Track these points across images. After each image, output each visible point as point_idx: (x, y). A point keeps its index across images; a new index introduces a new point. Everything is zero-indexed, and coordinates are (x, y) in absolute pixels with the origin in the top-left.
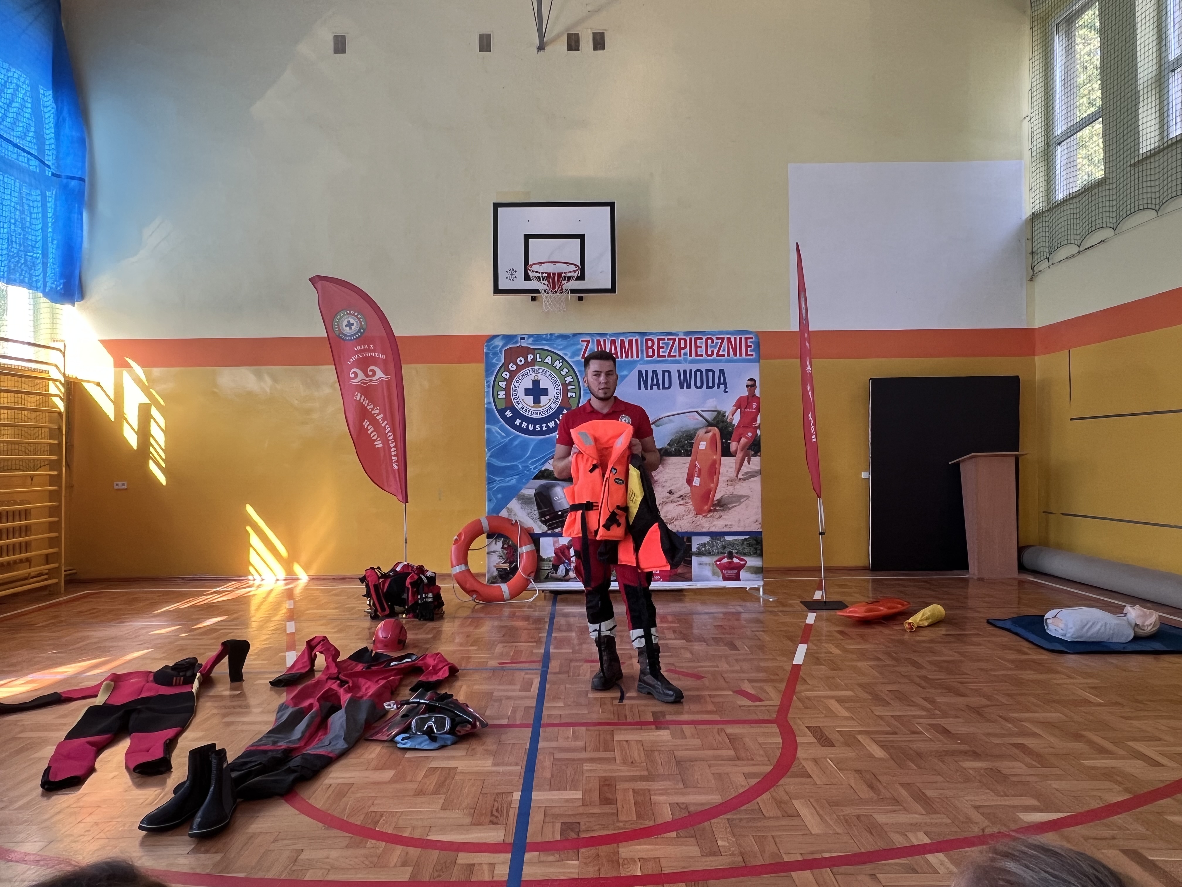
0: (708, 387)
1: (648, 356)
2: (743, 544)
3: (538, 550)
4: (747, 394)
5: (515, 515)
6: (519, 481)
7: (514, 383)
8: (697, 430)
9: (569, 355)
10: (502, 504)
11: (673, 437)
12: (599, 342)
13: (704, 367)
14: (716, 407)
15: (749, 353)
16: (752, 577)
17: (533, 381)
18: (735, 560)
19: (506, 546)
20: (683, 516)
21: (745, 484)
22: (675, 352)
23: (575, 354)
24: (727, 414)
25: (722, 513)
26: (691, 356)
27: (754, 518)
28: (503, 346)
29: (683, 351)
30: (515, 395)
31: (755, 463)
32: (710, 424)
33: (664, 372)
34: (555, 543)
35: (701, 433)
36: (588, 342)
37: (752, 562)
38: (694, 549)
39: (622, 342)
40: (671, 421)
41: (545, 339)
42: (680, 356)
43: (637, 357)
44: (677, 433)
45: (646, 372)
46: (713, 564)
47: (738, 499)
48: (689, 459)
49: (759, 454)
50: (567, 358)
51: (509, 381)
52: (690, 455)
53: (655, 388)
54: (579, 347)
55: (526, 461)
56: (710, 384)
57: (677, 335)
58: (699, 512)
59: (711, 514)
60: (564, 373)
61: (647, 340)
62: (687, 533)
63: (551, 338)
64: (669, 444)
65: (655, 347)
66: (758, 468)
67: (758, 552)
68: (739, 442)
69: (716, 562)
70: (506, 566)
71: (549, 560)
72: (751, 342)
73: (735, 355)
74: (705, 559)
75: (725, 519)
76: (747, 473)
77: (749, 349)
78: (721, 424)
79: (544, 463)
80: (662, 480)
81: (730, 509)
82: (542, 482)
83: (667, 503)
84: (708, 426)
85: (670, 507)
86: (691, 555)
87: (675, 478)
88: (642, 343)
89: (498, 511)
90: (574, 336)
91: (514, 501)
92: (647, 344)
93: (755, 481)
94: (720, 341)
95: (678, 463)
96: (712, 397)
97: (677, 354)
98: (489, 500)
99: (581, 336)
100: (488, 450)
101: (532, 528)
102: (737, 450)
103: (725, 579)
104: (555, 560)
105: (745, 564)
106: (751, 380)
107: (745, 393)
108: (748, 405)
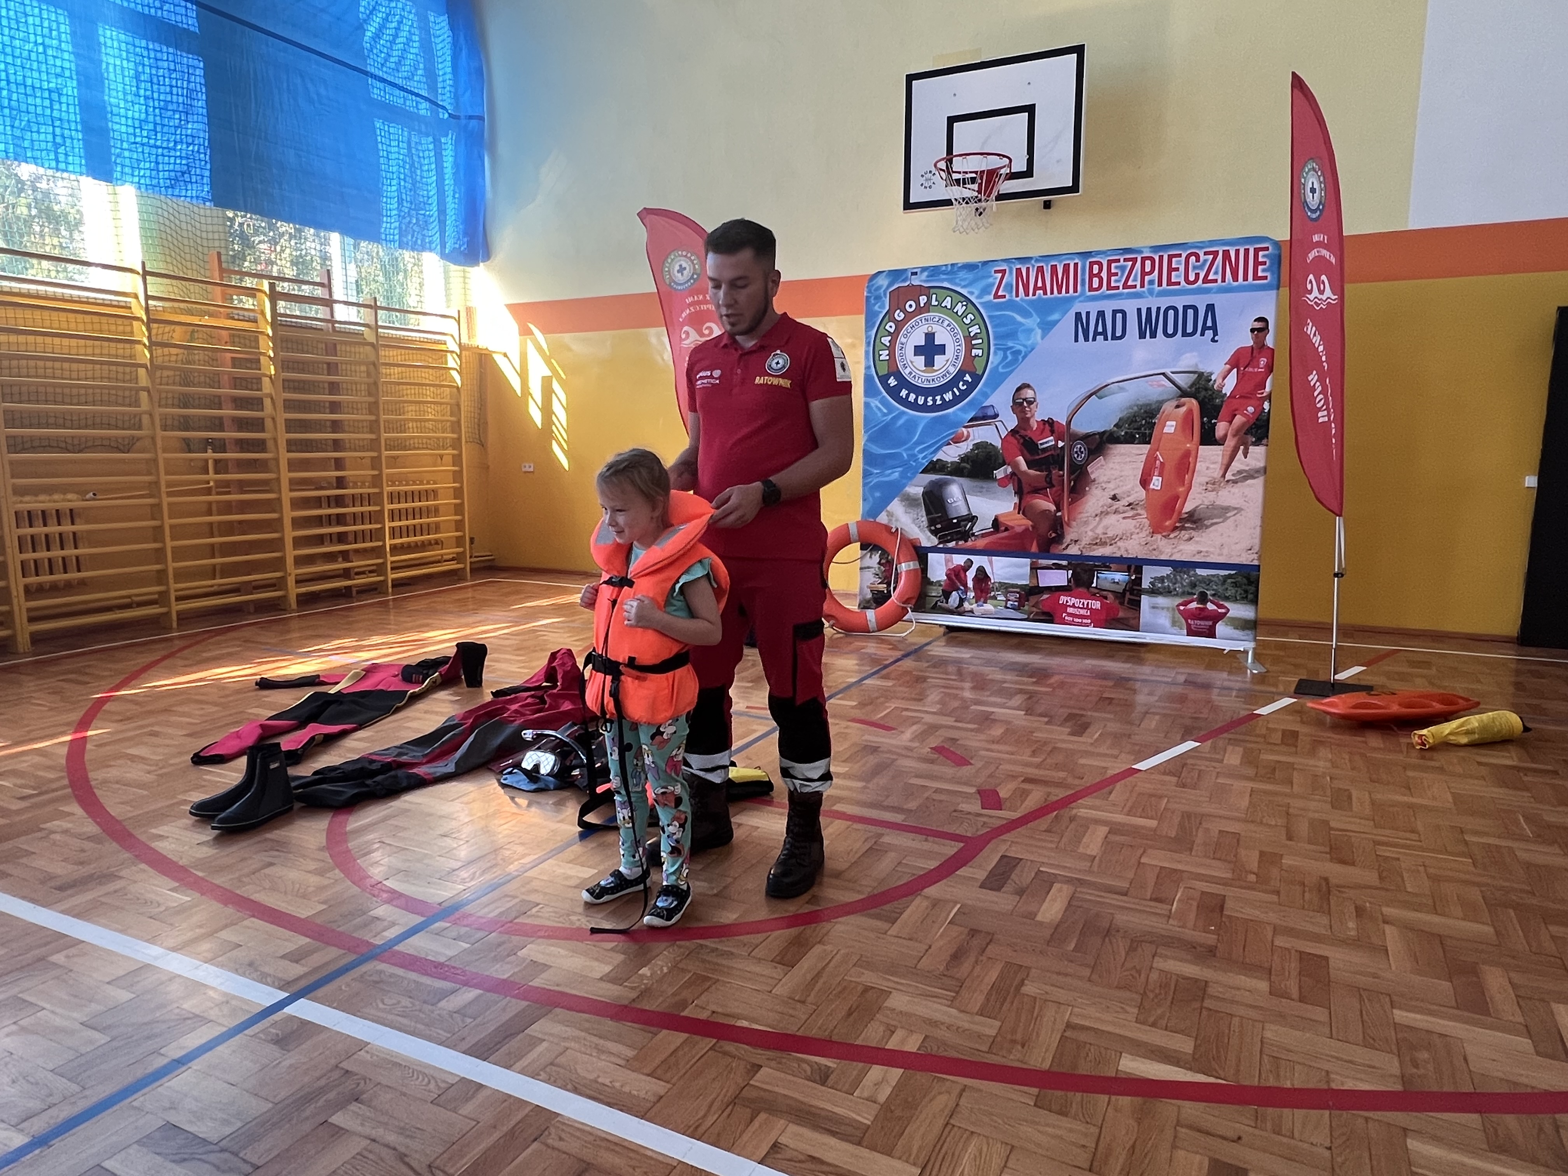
0: (1184, 334)
1: (1091, 289)
2: (1225, 581)
3: (924, 569)
4: (1251, 343)
5: (897, 520)
6: (903, 475)
7: (901, 339)
8: (1161, 403)
9: (977, 293)
10: (881, 505)
11: (1124, 414)
12: (1019, 271)
13: (1180, 302)
14: (1197, 365)
15: (1260, 274)
16: (1237, 633)
17: (926, 334)
18: (1210, 606)
19: (883, 561)
20: (1132, 534)
21: (1236, 490)
22: (1135, 280)
23: (985, 291)
24: (1213, 377)
25: (1193, 533)
26: (1160, 284)
27: (1246, 544)
28: (888, 288)
29: (1147, 278)
30: (902, 355)
31: (1257, 456)
32: (1184, 393)
33: (1115, 312)
34: (947, 561)
35: (1168, 407)
36: (1003, 272)
37: (1239, 611)
38: (1145, 584)
39: (1054, 269)
40: (1122, 389)
41: (945, 273)
42: (1142, 286)
43: (1075, 291)
44: (1131, 407)
45: (1088, 313)
46: (1173, 609)
47: (1223, 512)
48: (1145, 448)
49: (1264, 441)
50: (972, 298)
51: (894, 336)
52: (1149, 443)
53: (1100, 338)
54: (991, 280)
55: (911, 448)
56: (1190, 329)
57: (1140, 252)
58: (1156, 529)
59: (1177, 533)
60: (967, 321)
61: (1092, 264)
62: (1136, 559)
63: (953, 270)
64: (1116, 425)
65: (1104, 275)
66: (1261, 464)
67: (1250, 596)
68: (1231, 422)
69: (1178, 606)
70: (883, 587)
71: (938, 583)
72: (1264, 256)
73: (1235, 278)
74: (1161, 601)
75: (1197, 542)
76: (1240, 472)
77: (1260, 268)
78: (1203, 393)
79: (935, 452)
80: (1103, 479)
81: (1207, 527)
82: (934, 477)
83: (1107, 513)
84: (1181, 396)
85: (1112, 519)
86: (1141, 592)
87: (1123, 477)
88: (1083, 269)
89: (875, 515)
90: (984, 265)
91: (896, 501)
92: (1091, 270)
93: (1253, 485)
94: (1210, 257)
95: (1130, 453)
96: (1191, 351)
97: (1138, 283)
98: (864, 499)
99: (994, 264)
100: (865, 432)
101: (918, 540)
102: (1226, 436)
103: (1190, 633)
104: (946, 585)
105: (1226, 614)
106: (1260, 319)
107: (1248, 341)
108: (1253, 362)
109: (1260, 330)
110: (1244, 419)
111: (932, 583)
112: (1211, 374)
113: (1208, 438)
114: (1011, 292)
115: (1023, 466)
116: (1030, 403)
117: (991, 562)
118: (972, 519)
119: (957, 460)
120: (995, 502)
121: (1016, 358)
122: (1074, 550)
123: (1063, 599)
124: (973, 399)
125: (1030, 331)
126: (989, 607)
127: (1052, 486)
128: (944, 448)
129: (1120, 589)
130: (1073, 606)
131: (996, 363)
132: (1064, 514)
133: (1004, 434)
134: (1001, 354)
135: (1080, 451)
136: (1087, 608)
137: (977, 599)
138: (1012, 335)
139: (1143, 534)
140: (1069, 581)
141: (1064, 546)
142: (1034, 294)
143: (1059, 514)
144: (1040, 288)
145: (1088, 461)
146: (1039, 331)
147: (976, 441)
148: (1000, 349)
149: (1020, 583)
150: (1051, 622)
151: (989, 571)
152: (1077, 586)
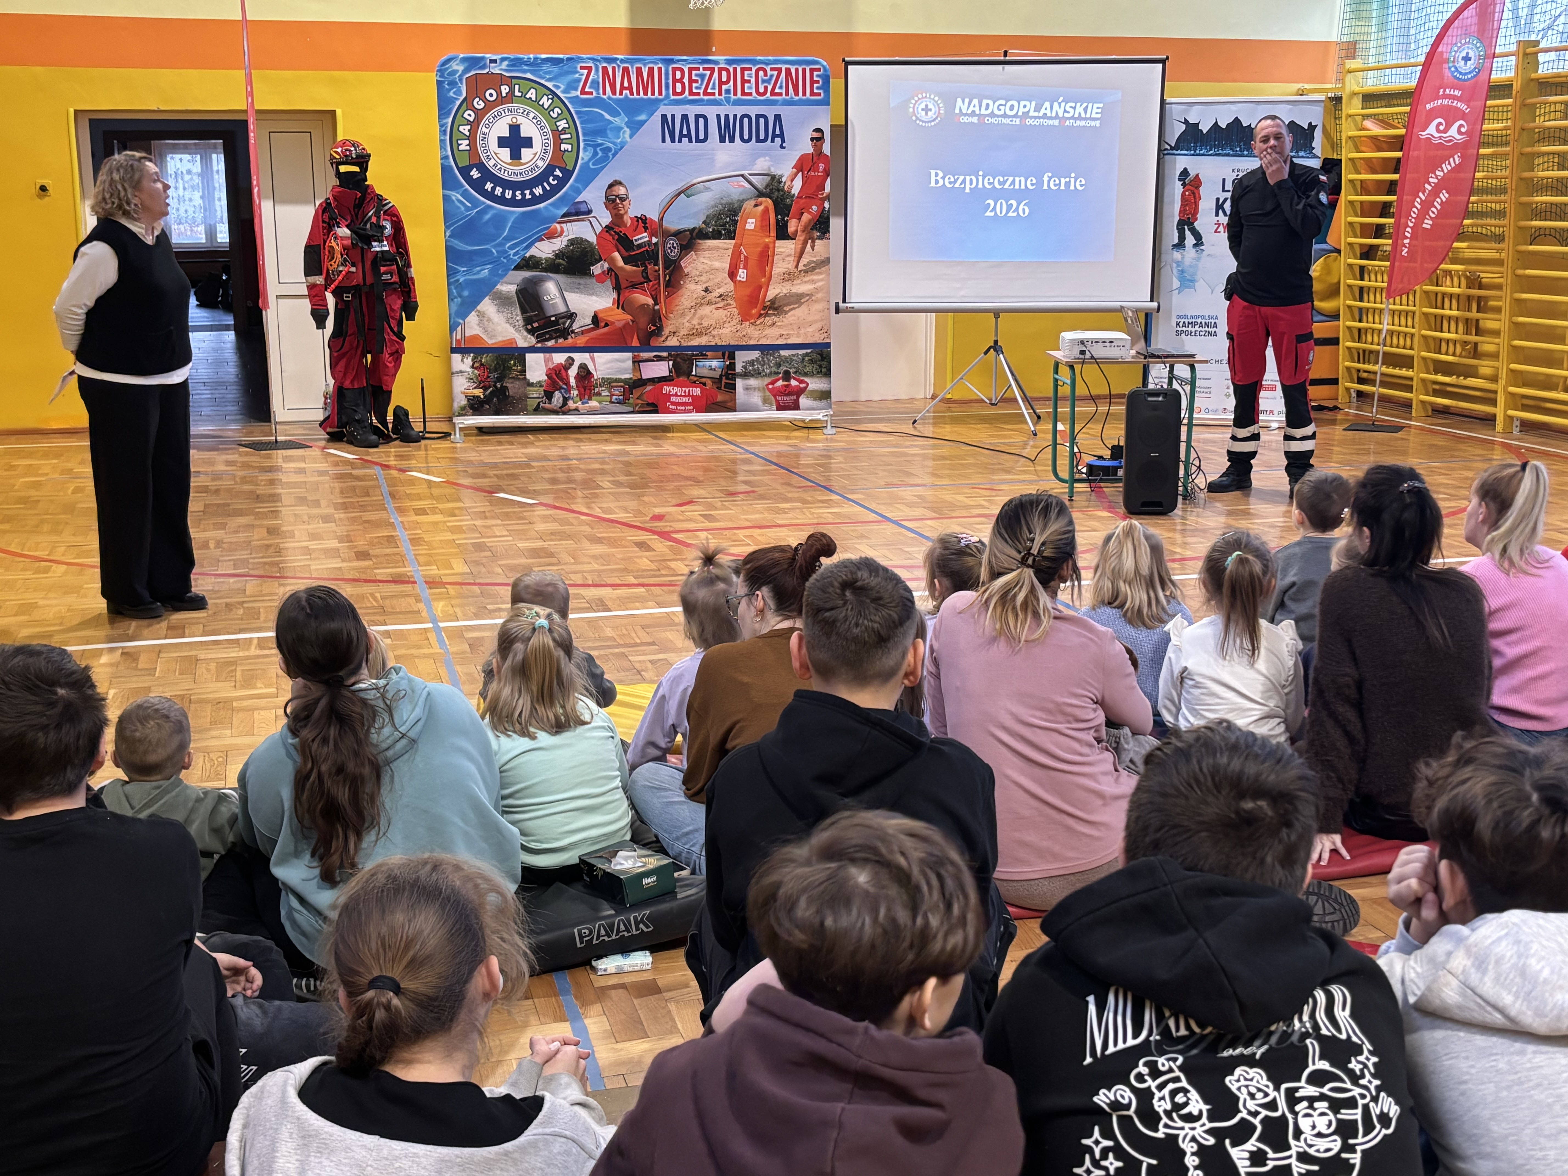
0: (758, 140)
1: (675, 93)
2: (803, 359)
4: (810, 150)
5: (489, 321)
6: (494, 272)
7: (482, 129)
8: (743, 201)
9: (563, 87)
10: (470, 305)
11: (710, 212)
12: (605, 70)
13: (753, 111)
14: (769, 169)
15: (815, 91)
16: (816, 404)
17: (511, 126)
18: (794, 383)
19: (478, 365)
20: (724, 323)
21: (807, 278)
22: (713, 88)
24: (784, 179)
25: (776, 319)
26: (735, 94)
27: (818, 325)
28: (463, 74)
29: (724, 87)
30: (484, 146)
33: (697, 117)
34: (546, 361)
35: (748, 205)
36: (589, 69)
38: (739, 368)
39: (639, 71)
40: (707, 189)
41: (527, 65)
42: (720, 94)
43: (660, 93)
44: (716, 206)
45: (673, 116)
46: (763, 389)
47: (798, 299)
48: (731, 243)
49: (827, 235)
50: (558, 92)
51: (474, 125)
52: (733, 238)
53: (685, 140)
55: (502, 244)
56: (762, 136)
58: (745, 317)
59: (762, 320)
60: (555, 115)
61: (674, 70)
62: (729, 346)
63: (536, 63)
64: (704, 222)
65: (686, 80)
66: (825, 255)
68: (799, 219)
69: (767, 385)
70: (479, 392)
71: (539, 384)
72: (818, 76)
73: (797, 94)
74: (753, 382)
75: (780, 327)
77: (815, 85)
78: (776, 193)
79: (528, 247)
80: (695, 273)
81: (786, 312)
82: (527, 274)
83: (702, 305)
84: (758, 196)
85: (706, 310)
86: (734, 376)
87: (713, 270)
88: (667, 74)
89: (464, 316)
90: (569, 59)
91: (487, 300)
92: (674, 75)
93: (820, 273)
94: (775, 73)
95: (717, 248)
96: (764, 155)
97: (717, 92)
98: (451, 299)
99: (580, 60)
100: (447, 227)
101: (513, 340)
102: (797, 231)
103: (780, 408)
104: (548, 385)
105: (806, 388)
106: (818, 130)
107: (809, 149)
108: (813, 167)
109: (818, 139)
110: (810, 217)
111: (531, 385)
112: (781, 176)
113: (782, 233)
114: (597, 90)
115: (620, 263)
116: (623, 200)
117: (593, 359)
118: (571, 316)
119: (550, 256)
120: (594, 298)
121: (605, 156)
122: (673, 342)
123: (666, 389)
124: (566, 193)
125: (619, 129)
126: (594, 403)
127: (648, 280)
128: (536, 245)
129: (716, 375)
130: (676, 395)
131: (586, 159)
132: (661, 307)
133: (599, 230)
134: (591, 150)
135: (672, 247)
136: (689, 395)
137: (581, 396)
138: (601, 132)
139: (734, 322)
140: (670, 371)
142: (621, 94)
143: (657, 307)
144: (626, 88)
145: (680, 257)
146: (628, 131)
147: (571, 237)
148: (589, 145)
149: (623, 377)
150: (656, 412)
151: (591, 367)
152: (678, 376)
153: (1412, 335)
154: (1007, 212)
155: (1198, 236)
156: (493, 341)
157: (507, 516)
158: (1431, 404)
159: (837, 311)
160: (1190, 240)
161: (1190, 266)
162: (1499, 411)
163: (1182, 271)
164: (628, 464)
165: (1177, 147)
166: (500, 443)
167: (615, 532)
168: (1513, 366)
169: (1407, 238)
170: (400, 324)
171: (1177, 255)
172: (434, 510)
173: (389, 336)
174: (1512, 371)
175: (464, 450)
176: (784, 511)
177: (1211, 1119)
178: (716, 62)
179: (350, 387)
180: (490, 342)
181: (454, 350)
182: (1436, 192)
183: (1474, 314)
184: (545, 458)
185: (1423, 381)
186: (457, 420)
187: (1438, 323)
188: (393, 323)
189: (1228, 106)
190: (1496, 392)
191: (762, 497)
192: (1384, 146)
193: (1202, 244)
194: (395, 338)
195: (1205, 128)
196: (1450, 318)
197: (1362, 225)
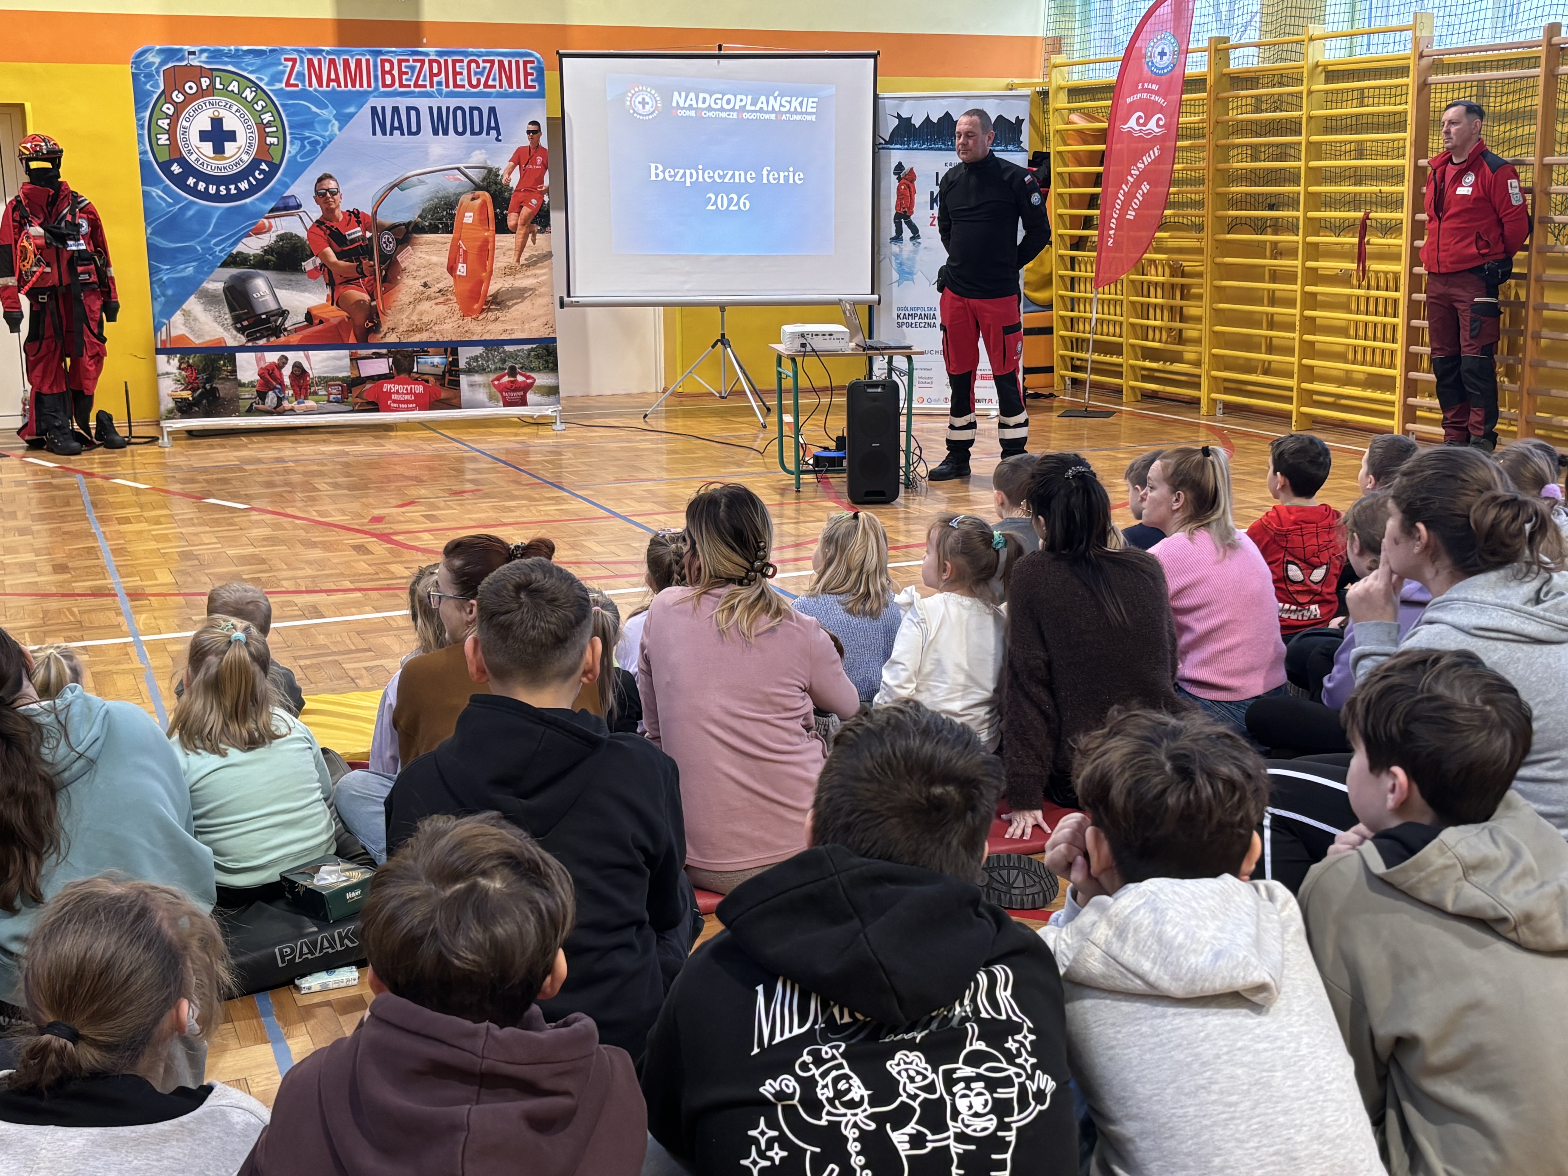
0: (473, 133)
1: (384, 85)
2: (529, 355)
3: (233, 371)
4: (527, 143)
5: (196, 320)
6: (199, 269)
8: (458, 195)
9: (266, 79)
10: (174, 304)
11: (426, 206)
12: (310, 61)
13: (466, 103)
14: (485, 162)
15: (529, 83)
16: (543, 399)
17: (212, 119)
18: (520, 378)
19: (184, 365)
20: (445, 318)
21: (530, 273)
22: (424, 80)
24: (501, 172)
25: (499, 314)
26: (447, 86)
27: (541, 321)
28: (160, 66)
29: (435, 79)
30: (186, 140)
33: (409, 109)
34: (258, 360)
35: (465, 199)
36: (294, 61)
38: (462, 365)
39: (346, 63)
40: (422, 182)
41: (227, 57)
42: (432, 86)
43: (369, 85)
44: (431, 199)
45: (383, 108)
46: (489, 385)
47: (521, 294)
48: (449, 237)
50: (262, 84)
51: (174, 120)
52: (451, 232)
53: (397, 133)
54: (281, 68)
55: (207, 241)
56: (477, 129)
58: (467, 312)
59: (484, 315)
60: (259, 108)
61: (383, 61)
62: (451, 342)
63: (238, 55)
64: (420, 216)
65: (395, 72)
66: (547, 249)
67: (551, 366)
68: (519, 213)
69: (493, 381)
70: (187, 394)
71: (251, 384)
72: (532, 68)
73: (511, 86)
74: (477, 378)
75: (503, 322)
77: (530, 78)
78: (494, 187)
79: (235, 243)
80: (412, 267)
81: (509, 307)
82: (234, 271)
83: (420, 300)
84: (475, 190)
85: (426, 306)
86: (458, 373)
87: (430, 265)
88: (375, 66)
89: (169, 315)
90: (271, 51)
91: (192, 299)
92: (383, 67)
93: (543, 268)
94: (488, 65)
95: (434, 243)
96: (480, 149)
97: (428, 83)
98: (154, 298)
99: (283, 51)
100: (148, 224)
101: (222, 340)
102: (516, 225)
103: (507, 404)
104: (261, 385)
105: (533, 383)
106: (534, 123)
107: (526, 142)
108: (531, 160)
109: (534, 132)
110: (529, 210)
111: (243, 385)
112: (498, 169)
113: (502, 227)
114: (303, 82)
115: (333, 258)
116: (333, 194)
117: (308, 358)
118: (283, 313)
119: (259, 252)
120: (306, 294)
121: (313, 149)
122: (392, 338)
123: (387, 387)
124: (273, 188)
125: (328, 122)
126: (310, 403)
127: (364, 276)
128: (244, 240)
129: (439, 371)
130: (397, 393)
131: (293, 152)
132: (378, 303)
133: (309, 224)
134: (298, 143)
135: (388, 242)
136: (411, 393)
137: (297, 396)
138: (308, 125)
139: (456, 317)
140: (390, 369)
141: (381, 335)
142: (328, 86)
143: (374, 303)
144: (333, 81)
145: (397, 251)
146: (336, 123)
147: (279, 233)
148: (296, 139)
149: (341, 375)
150: (377, 410)
151: (306, 366)
152: (399, 373)
153: (1121, 323)
154: (729, 206)
155: (914, 230)
156: (201, 341)
157: (217, 522)
158: (1141, 389)
159: (562, 305)
160: (907, 233)
161: (908, 259)
162: (1203, 394)
163: (901, 264)
164: (347, 465)
165: (891, 141)
166: (211, 447)
167: (332, 536)
168: (1215, 351)
169: (1112, 229)
170: (101, 325)
171: (895, 248)
172: (139, 519)
173: (88, 338)
174: (1214, 355)
175: (174, 455)
176: (510, 509)
177: (872, 1105)
178: (426, 54)
179: (49, 392)
180: (197, 342)
181: (158, 351)
182: (1137, 184)
183: (1178, 302)
184: (259, 461)
185: (1132, 367)
186: (164, 424)
187: (1144, 311)
188: (93, 325)
189: (939, 100)
190: (1200, 376)
191: (487, 496)
192: (1090, 139)
193: (919, 237)
194: (95, 340)
195: (917, 122)
196: (1155, 306)
197: (1072, 217)
